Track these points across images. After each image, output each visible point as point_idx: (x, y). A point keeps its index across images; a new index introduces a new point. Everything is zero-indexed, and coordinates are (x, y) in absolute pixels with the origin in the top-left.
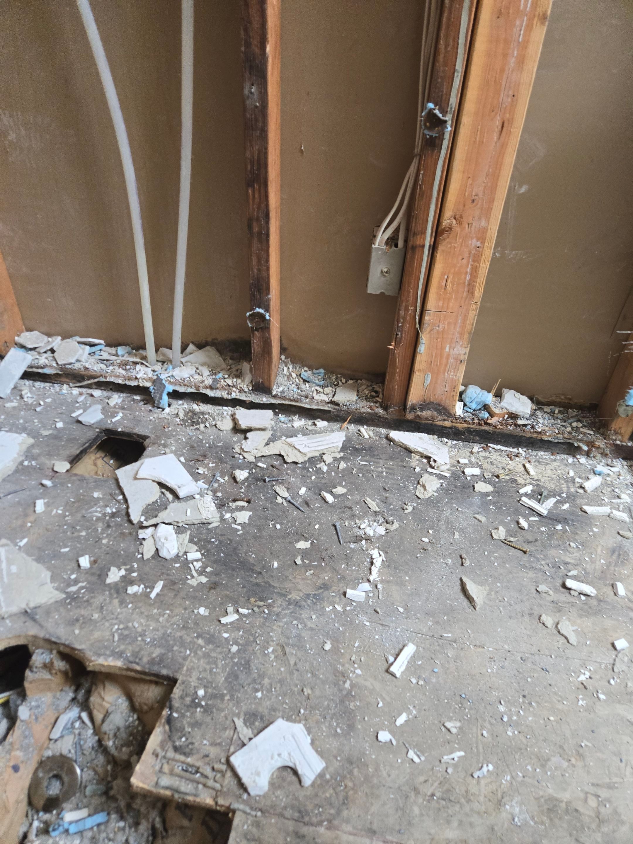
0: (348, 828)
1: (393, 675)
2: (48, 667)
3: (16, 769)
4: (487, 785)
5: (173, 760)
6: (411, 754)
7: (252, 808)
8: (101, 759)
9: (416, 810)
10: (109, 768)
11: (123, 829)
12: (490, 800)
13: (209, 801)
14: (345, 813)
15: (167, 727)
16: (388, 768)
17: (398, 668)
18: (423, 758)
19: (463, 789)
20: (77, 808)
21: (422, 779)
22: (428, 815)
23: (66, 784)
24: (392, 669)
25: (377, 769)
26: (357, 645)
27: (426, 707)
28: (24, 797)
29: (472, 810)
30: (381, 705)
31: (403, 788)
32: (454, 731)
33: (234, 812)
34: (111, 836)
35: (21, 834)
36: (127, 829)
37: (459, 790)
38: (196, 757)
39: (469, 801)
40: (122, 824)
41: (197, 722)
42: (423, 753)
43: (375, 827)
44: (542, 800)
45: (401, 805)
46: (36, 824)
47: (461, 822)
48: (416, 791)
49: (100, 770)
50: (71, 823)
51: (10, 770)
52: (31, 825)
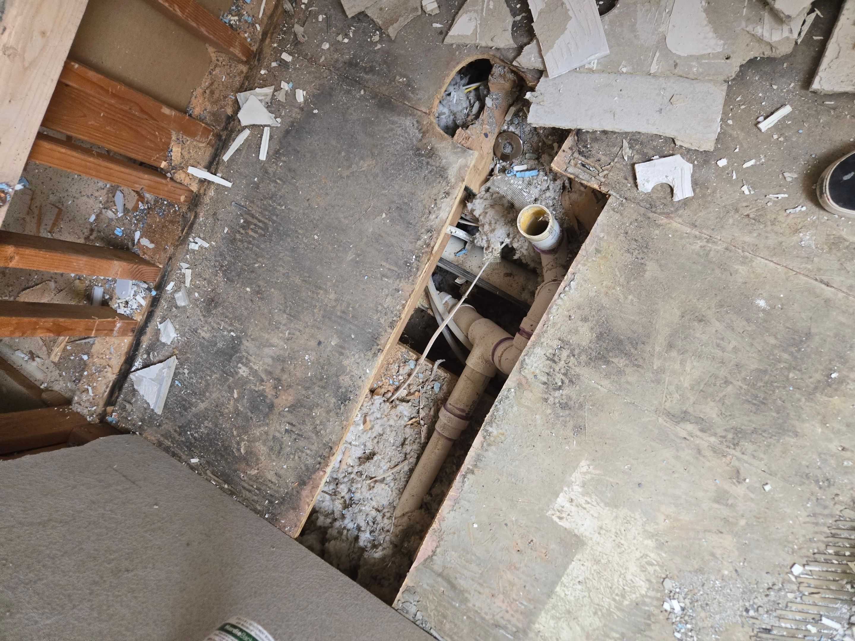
0: (680, 220)
1: (760, 130)
2: (503, 76)
3: (486, 135)
4: (793, 218)
5: (578, 158)
6: (745, 189)
7: (621, 196)
8: (536, 138)
9: (731, 221)
10: (540, 144)
11: (547, 180)
12: (790, 228)
13: (596, 186)
14: (680, 212)
15: (576, 137)
16: (722, 193)
17: (765, 125)
18: (752, 192)
19: (774, 216)
20: (521, 164)
21: (745, 204)
22: (738, 226)
23: (515, 149)
24: (760, 126)
25: (714, 192)
26: (738, 99)
27: (776, 159)
28: (491, 151)
29: (772, 230)
30: (737, 150)
31: (728, 207)
32: (789, 179)
33: (610, 195)
34: (540, 183)
35: (490, 169)
36: (549, 181)
37: (770, 216)
38: (592, 159)
39: (773, 225)
40: (546, 178)
41: (596, 138)
42: (754, 189)
43: (697, 223)
44: (832, 237)
45: (721, 216)
46: (498, 165)
47: (759, 235)
48: (737, 210)
49: (534, 145)
50: (517, 172)
51: (483, 136)
52: (496, 165)
